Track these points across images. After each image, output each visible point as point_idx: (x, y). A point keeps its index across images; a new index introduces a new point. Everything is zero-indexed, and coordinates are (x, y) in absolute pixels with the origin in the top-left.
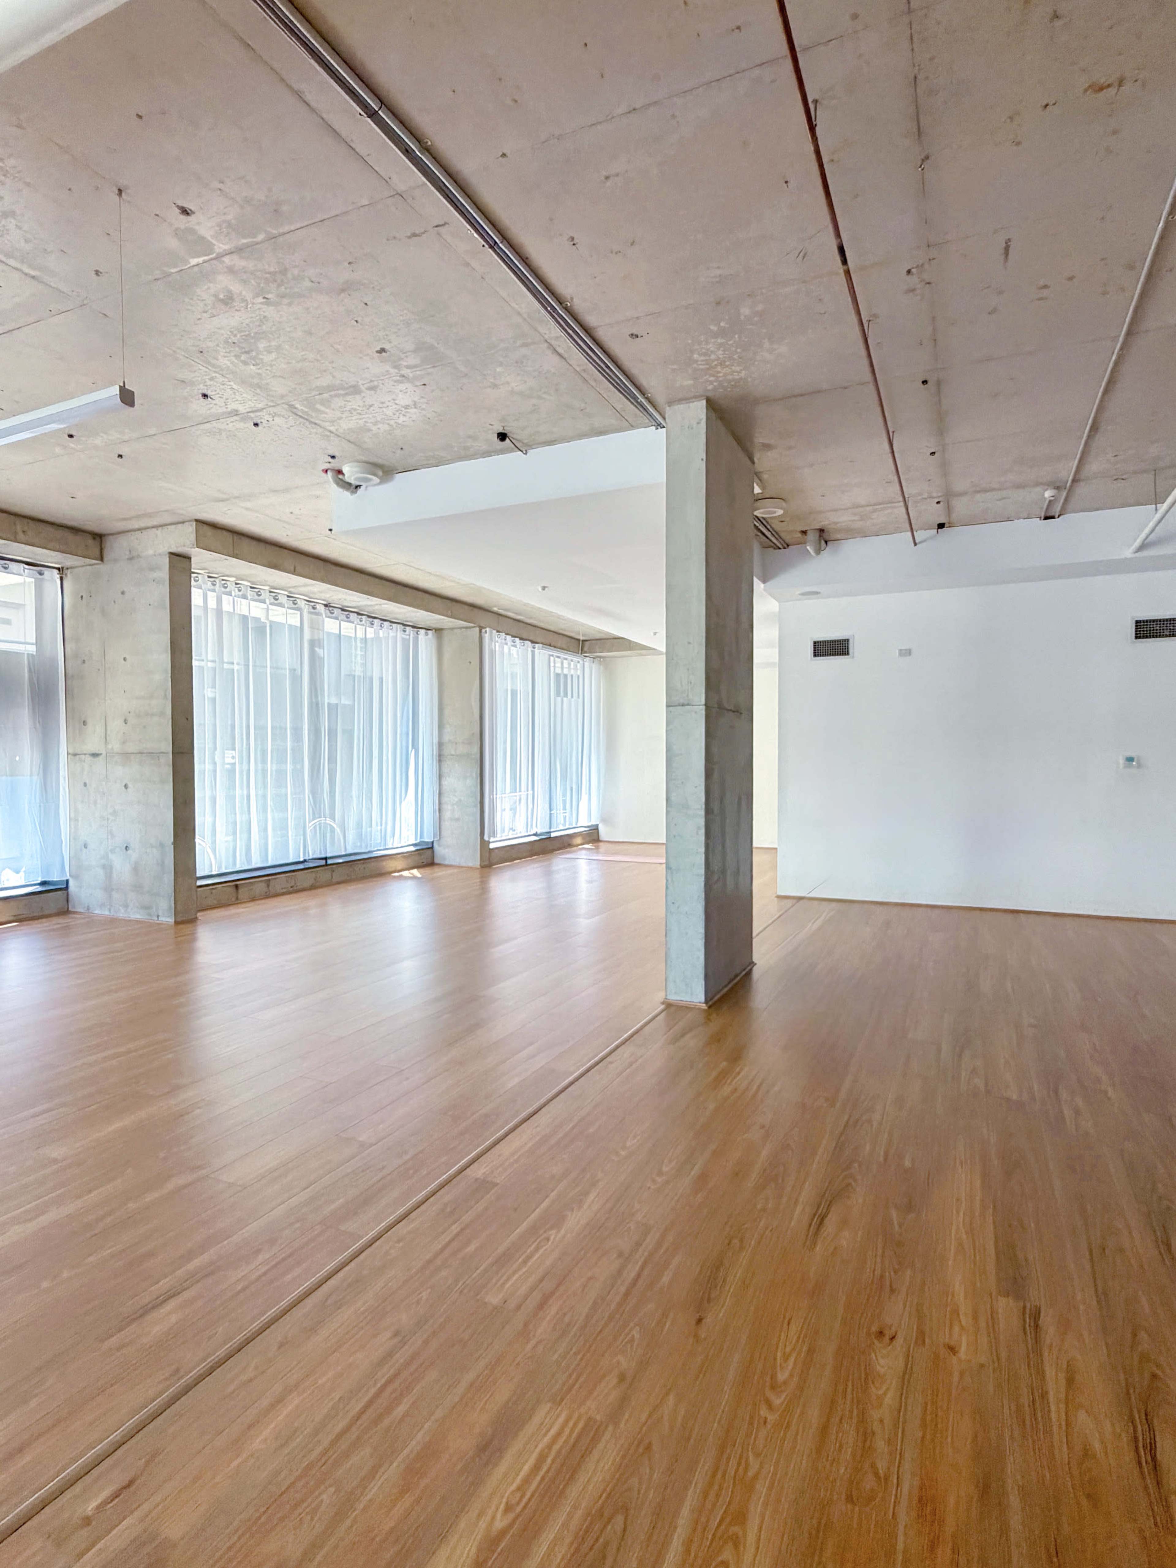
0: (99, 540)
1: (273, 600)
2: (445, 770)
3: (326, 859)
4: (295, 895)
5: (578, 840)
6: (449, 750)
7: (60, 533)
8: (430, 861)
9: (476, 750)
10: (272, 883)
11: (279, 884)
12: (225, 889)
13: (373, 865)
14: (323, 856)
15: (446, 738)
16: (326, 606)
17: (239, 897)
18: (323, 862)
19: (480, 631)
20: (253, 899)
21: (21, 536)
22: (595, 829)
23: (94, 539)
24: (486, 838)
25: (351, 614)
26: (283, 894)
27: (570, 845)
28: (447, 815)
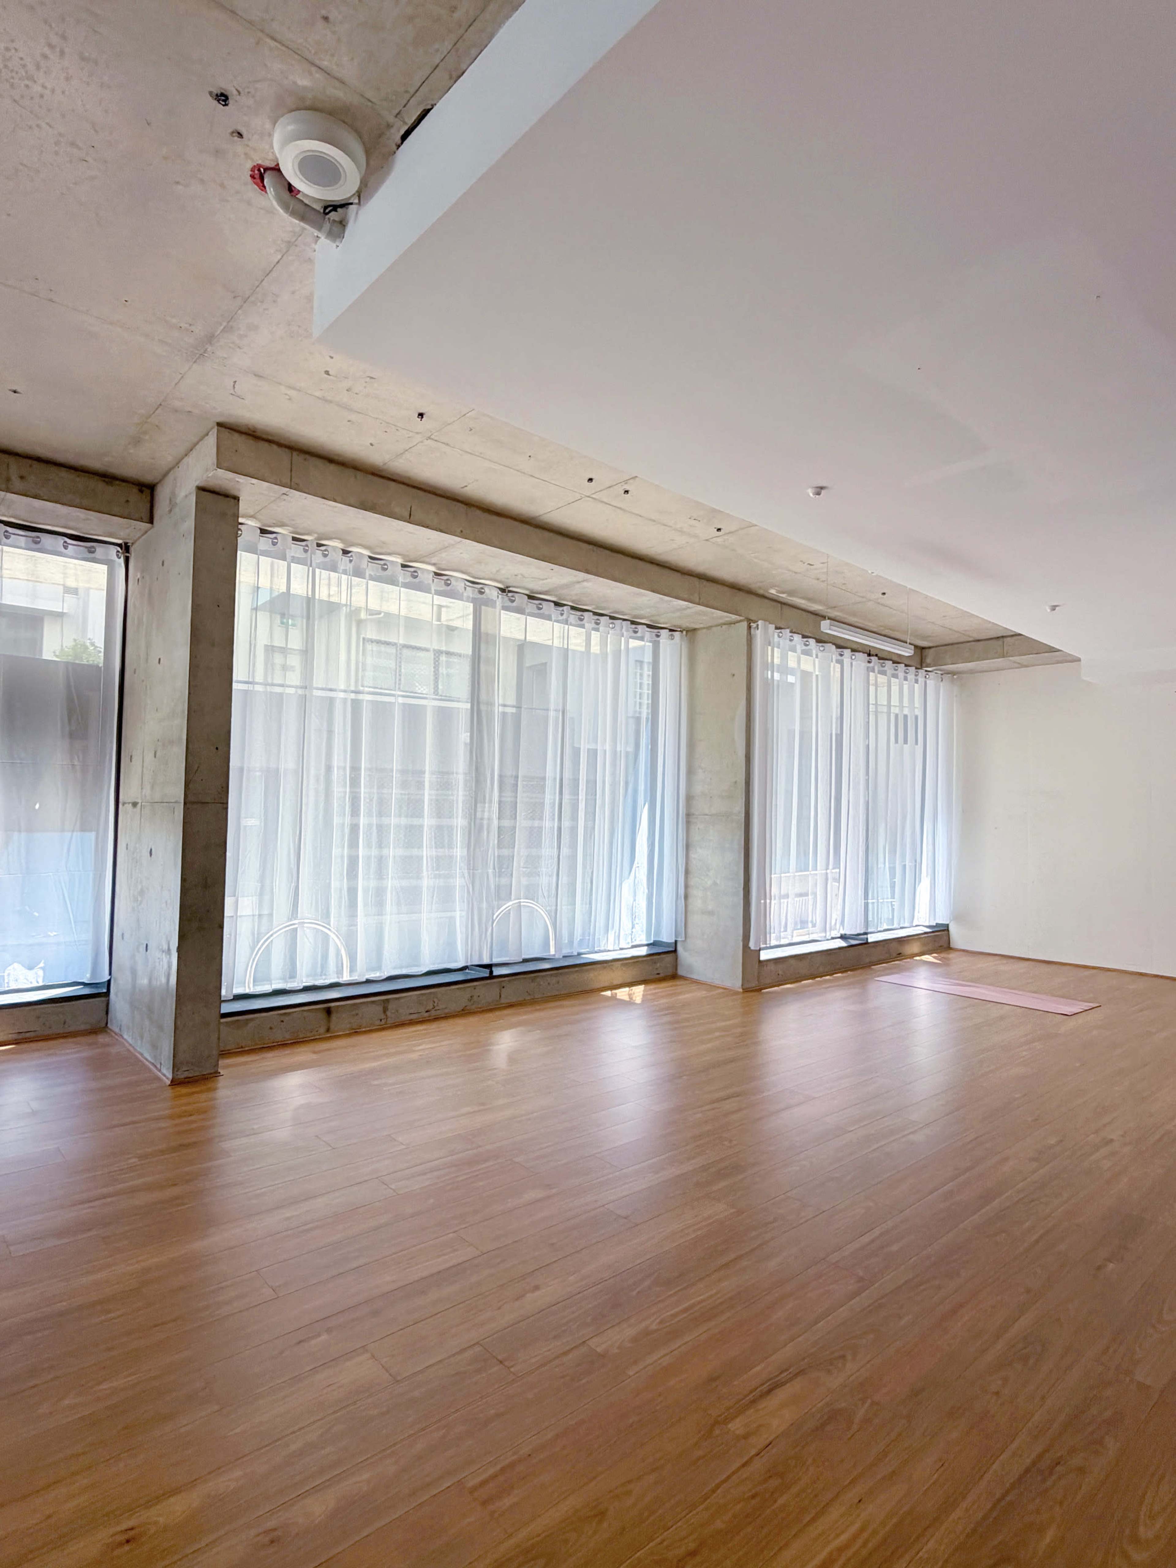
0: (149, 491)
1: (409, 579)
2: (696, 837)
3: (489, 967)
4: (433, 1026)
5: (915, 948)
6: (701, 806)
7: (81, 482)
8: (670, 972)
9: (740, 807)
10: (391, 1006)
11: (405, 1006)
12: (305, 1014)
13: (573, 977)
14: (486, 961)
15: (698, 789)
16: (503, 590)
17: (332, 1027)
18: (485, 973)
19: (750, 627)
20: (356, 1032)
21: (17, 484)
22: (944, 929)
23: (141, 491)
24: (752, 945)
25: (544, 603)
26: (412, 1023)
27: (900, 956)
28: (697, 903)
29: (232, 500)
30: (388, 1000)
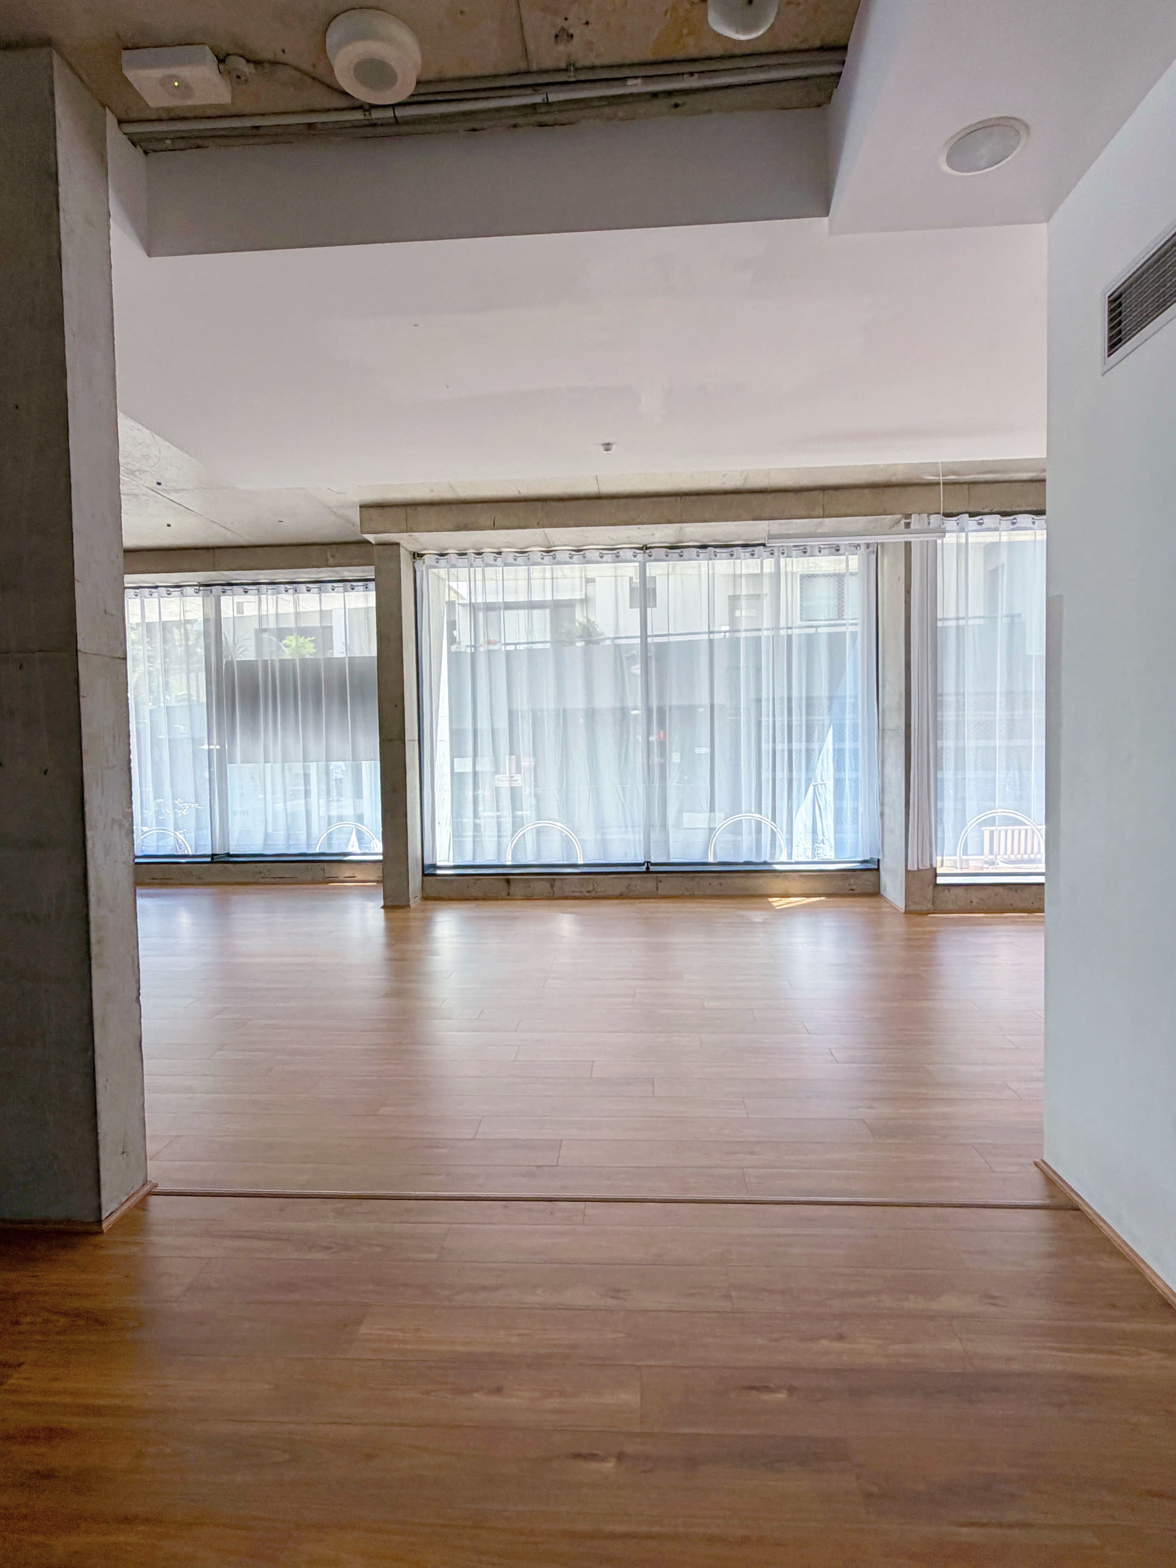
3: (647, 863)
6: (887, 722)
9: (903, 719)
12: (491, 881)
13: (738, 881)
15: (886, 702)
17: (511, 892)
18: (643, 868)
21: (331, 561)
29: (395, 546)
30: (554, 879)
